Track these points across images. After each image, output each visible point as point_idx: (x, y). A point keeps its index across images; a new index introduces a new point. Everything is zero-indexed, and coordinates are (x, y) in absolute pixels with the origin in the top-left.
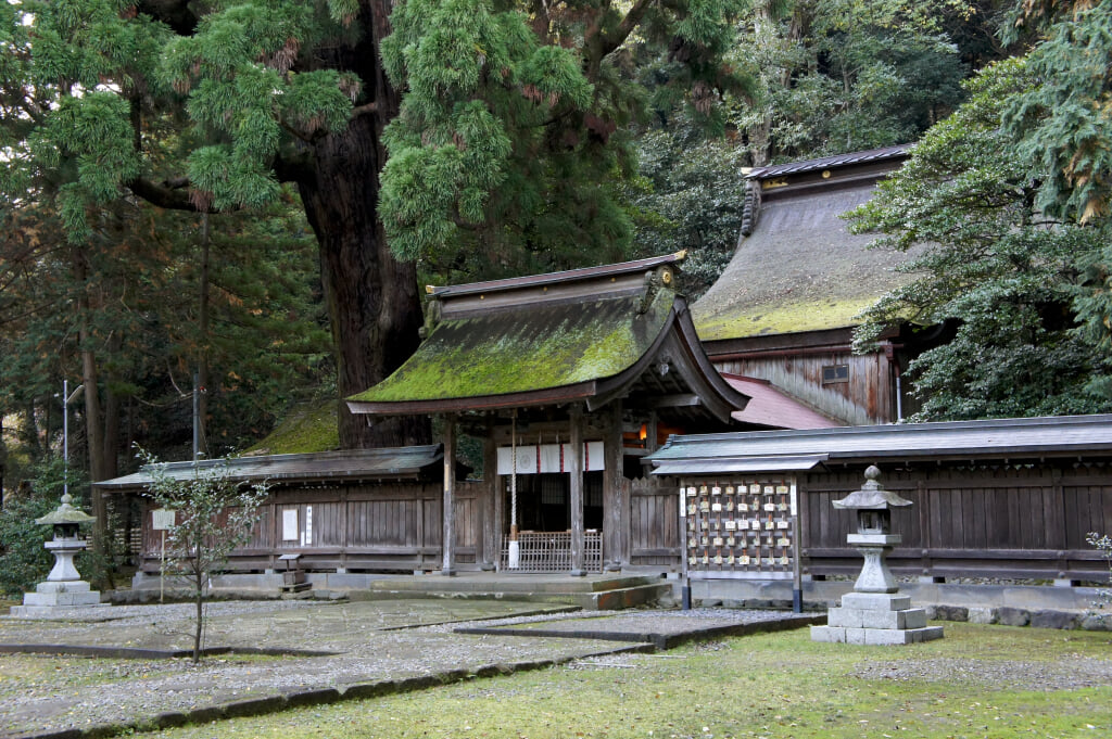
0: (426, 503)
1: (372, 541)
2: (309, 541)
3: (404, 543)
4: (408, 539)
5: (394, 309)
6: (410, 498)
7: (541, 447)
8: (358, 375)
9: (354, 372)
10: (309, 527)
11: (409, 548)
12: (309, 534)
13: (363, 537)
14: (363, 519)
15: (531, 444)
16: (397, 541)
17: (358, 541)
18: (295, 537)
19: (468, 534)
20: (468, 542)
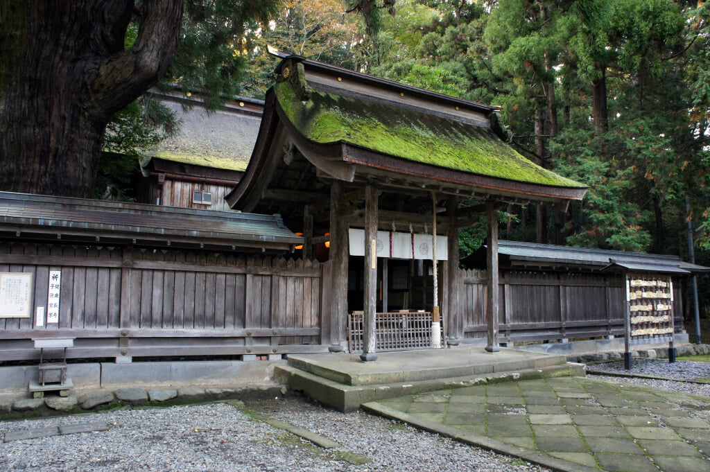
0: (256, 278)
1: (173, 321)
2: (53, 319)
3: (224, 324)
4: (229, 319)
5: (164, 54)
6: (239, 271)
7: (393, 234)
8: (55, 112)
9: (48, 108)
10: (54, 300)
11: (231, 330)
12: (54, 310)
13: (157, 315)
14: (157, 292)
15: (387, 230)
16: (213, 322)
17: (150, 321)
18: (25, 313)
19: (307, 314)
20: (307, 323)
